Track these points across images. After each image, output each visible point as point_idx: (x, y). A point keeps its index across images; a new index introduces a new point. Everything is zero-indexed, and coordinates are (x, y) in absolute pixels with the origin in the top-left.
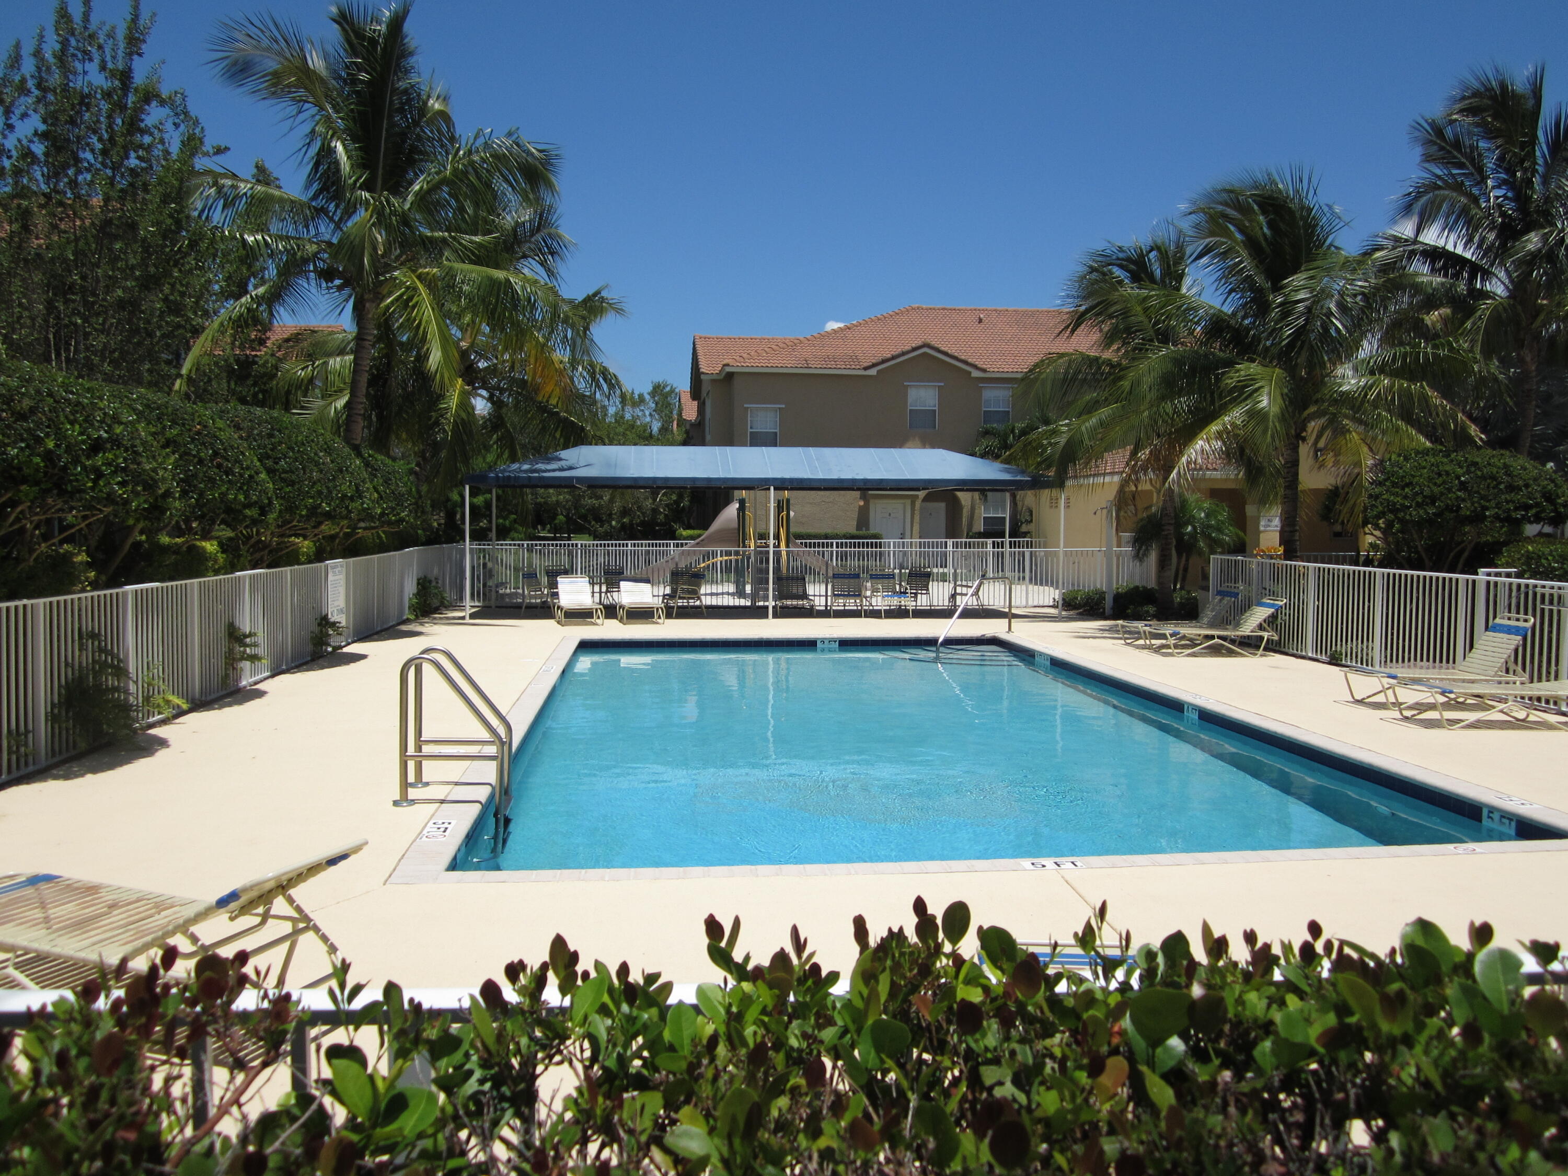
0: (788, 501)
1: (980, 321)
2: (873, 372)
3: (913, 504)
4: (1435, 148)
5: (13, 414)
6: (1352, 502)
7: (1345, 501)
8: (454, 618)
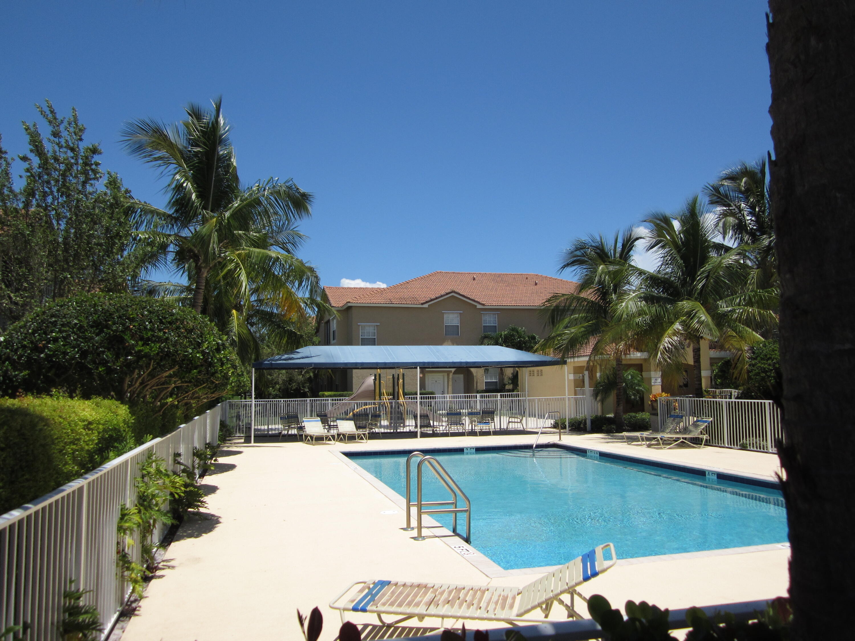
0: (380, 375)
1: (474, 279)
2: (426, 306)
3: (448, 375)
4: (715, 198)
5: (186, 330)
6: (739, 369)
7: (735, 367)
8: (238, 443)
